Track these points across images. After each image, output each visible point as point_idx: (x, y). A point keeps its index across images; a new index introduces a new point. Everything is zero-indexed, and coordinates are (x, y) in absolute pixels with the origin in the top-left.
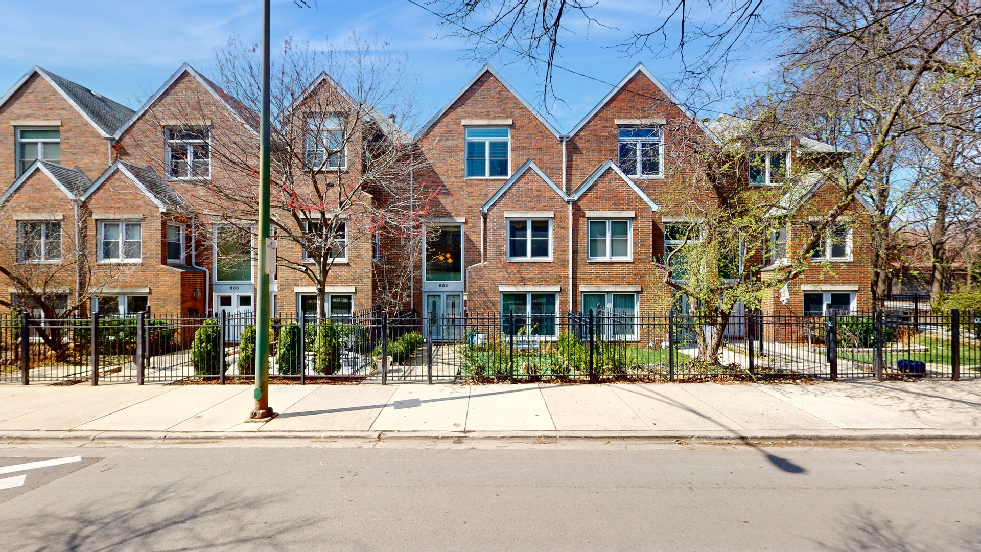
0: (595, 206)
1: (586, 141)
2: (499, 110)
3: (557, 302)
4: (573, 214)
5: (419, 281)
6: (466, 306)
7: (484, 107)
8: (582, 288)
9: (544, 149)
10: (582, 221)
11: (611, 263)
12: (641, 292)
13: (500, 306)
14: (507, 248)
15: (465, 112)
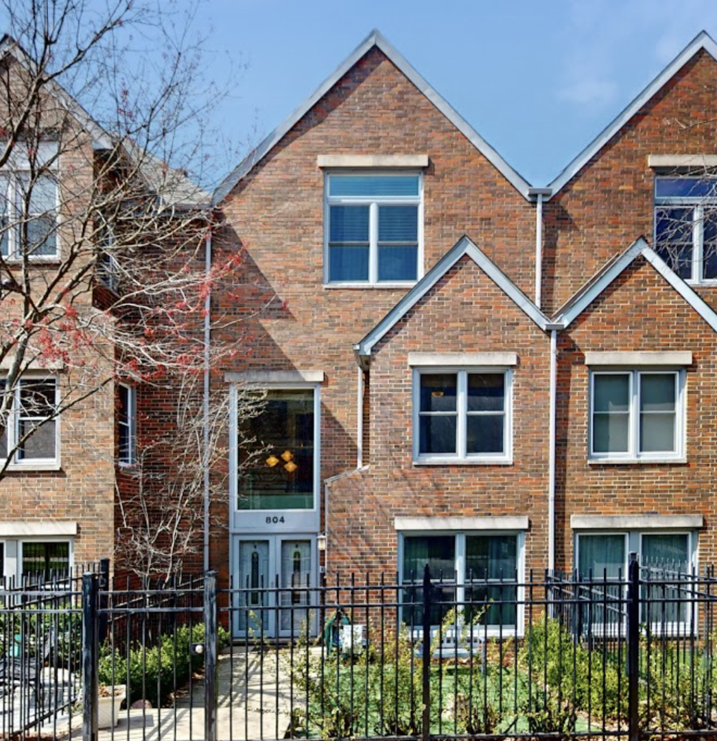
0: (606, 342)
1: (585, 204)
2: (398, 134)
3: (522, 552)
4: (559, 359)
5: (220, 508)
6: (323, 564)
7: (367, 128)
8: (576, 521)
9: (495, 219)
10: (578, 373)
11: (640, 466)
12: (704, 529)
13: (396, 562)
14: (412, 434)
15: (326, 138)
